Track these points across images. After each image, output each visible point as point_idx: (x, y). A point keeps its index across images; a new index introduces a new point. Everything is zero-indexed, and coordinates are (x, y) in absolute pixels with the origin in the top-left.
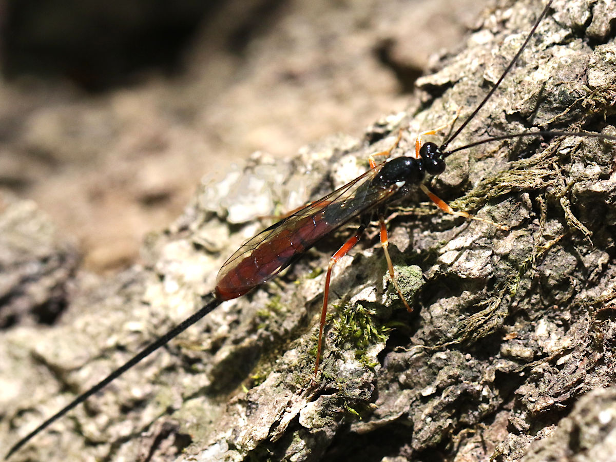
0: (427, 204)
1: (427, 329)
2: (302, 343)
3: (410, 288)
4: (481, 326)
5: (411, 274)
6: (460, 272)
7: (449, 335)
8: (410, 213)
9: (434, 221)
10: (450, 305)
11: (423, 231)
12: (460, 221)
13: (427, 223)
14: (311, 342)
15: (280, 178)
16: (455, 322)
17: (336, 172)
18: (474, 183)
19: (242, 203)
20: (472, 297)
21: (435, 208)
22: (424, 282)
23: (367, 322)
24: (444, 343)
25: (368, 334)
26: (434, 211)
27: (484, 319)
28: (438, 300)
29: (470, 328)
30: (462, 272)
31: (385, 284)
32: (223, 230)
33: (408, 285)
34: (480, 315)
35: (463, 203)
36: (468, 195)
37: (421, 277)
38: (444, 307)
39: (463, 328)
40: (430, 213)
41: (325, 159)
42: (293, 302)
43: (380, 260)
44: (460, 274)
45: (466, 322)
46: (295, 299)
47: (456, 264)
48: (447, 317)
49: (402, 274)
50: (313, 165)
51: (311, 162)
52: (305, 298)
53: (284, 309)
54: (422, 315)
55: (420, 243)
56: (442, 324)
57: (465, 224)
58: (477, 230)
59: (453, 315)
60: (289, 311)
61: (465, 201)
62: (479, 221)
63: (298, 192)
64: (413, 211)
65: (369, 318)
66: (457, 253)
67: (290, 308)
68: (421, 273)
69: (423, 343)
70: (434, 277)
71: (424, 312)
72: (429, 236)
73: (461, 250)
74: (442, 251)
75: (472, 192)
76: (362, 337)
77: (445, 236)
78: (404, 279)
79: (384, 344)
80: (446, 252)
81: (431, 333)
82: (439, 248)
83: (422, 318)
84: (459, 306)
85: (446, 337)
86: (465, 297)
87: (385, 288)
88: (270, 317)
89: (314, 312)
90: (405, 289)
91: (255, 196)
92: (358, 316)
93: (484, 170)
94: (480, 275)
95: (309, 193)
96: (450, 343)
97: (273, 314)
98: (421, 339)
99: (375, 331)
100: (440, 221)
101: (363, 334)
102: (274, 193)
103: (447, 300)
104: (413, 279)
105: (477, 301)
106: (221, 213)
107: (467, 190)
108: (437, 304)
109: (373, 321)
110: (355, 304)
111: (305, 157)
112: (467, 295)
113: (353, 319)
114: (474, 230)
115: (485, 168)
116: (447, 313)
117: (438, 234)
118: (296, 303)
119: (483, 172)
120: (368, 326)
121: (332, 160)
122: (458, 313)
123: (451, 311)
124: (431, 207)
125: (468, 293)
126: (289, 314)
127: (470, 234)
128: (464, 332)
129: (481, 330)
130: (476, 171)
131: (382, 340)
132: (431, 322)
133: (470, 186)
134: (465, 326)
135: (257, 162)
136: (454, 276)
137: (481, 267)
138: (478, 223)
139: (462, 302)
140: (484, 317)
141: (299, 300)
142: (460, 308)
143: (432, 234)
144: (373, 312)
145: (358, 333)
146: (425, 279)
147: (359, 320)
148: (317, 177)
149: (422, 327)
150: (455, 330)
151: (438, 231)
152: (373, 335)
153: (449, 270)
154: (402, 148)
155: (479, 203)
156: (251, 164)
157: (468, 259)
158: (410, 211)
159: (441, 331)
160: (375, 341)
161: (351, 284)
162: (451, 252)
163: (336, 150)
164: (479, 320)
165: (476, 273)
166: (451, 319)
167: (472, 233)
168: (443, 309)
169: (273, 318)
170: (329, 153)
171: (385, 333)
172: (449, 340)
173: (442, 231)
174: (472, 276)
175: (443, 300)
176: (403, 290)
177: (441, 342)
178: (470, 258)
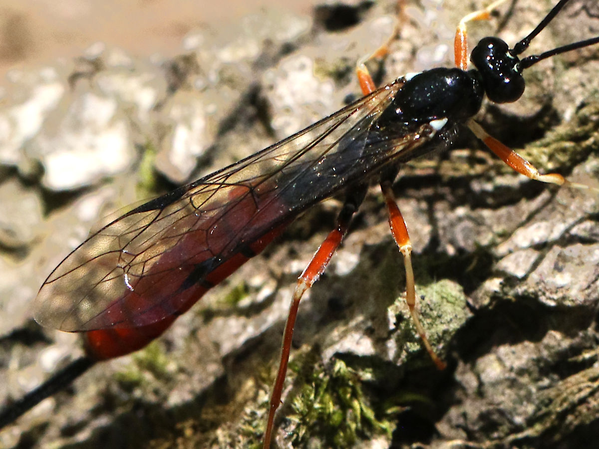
0: (465, 153)
1: (473, 409)
2: (221, 439)
3: (444, 327)
4: (583, 401)
5: (442, 298)
6: (544, 294)
7: (519, 420)
8: (430, 172)
9: (476, 186)
10: (519, 358)
11: (453, 207)
12: (532, 189)
13: (461, 192)
14: (240, 438)
15: (146, 98)
16: (529, 394)
17: (271, 87)
18: (563, 112)
19: (70, 148)
20: (566, 344)
21: (482, 161)
22: (470, 315)
23: (355, 395)
24: (508, 434)
25: (355, 419)
26: (479, 168)
27: (589, 387)
28: (494, 349)
29: (561, 405)
30: (548, 294)
31: (392, 320)
32: (31, 203)
33: (438, 322)
34: (582, 379)
35: (544, 153)
36: (550, 136)
37: (463, 304)
38: (508, 364)
39: (547, 405)
40: (472, 172)
41: (246, 60)
42: (189, 351)
43: (378, 271)
44: (543, 299)
45: (552, 393)
46: (194, 346)
47: (534, 276)
48: (513, 383)
49: (427, 299)
50: (221, 73)
51: (216, 66)
52: (217, 346)
53: (172, 367)
54: (458, 377)
55: (453, 233)
56: (505, 398)
57: (545, 195)
58: (573, 207)
59: (525, 380)
60: (181, 370)
61: (546, 150)
62: (578, 190)
63: (190, 127)
64: (437, 169)
65: (359, 388)
66: (534, 255)
67: (183, 363)
68: (463, 297)
69: (464, 435)
70: (490, 304)
71: (463, 373)
72: (469, 218)
73: (542, 247)
74: (502, 249)
75: (561, 130)
76: (343, 426)
77: (503, 219)
78: (431, 310)
79: (388, 439)
80: (510, 252)
81: (483, 417)
82: (494, 244)
83: (458, 385)
84: (538, 361)
85: (511, 422)
86: (552, 343)
87: (392, 327)
88: (143, 383)
89: (242, 376)
90: (433, 330)
91: (96, 132)
92: (336, 384)
93: (583, 85)
94: (585, 301)
95: (215, 129)
96: (520, 436)
97: (148, 376)
98: (458, 427)
99: (370, 414)
100: (489, 187)
101: (344, 420)
102: (134, 126)
103: (513, 348)
104: (448, 308)
105: (576, 350)
106: (26, 168)
107: (549, 127)
108: (491, 357)
109: (366, 394)
110: (331, 359)
111: (203, 57)
112: (556, 340)
113: (326, 391)
114: (566, 207)
115: (584, 81)
116: (513, 375)
117: (486, 213)
118: (197, 353)
119: (580, 89)
120: (356, 404)
121: (261, 63)
122: (536, 375)
123: (522, 372)
124: (472, 161)
125: (558, 335)
126: (182, 377)
127: (559, 216)
128: (548, 414)
129: (583, 409)
130: (566, 88)
131: (383, 432)
132: (480, 393)
133: (556, 119)
134: (551, 401)
135: (97, 65)
136: (530, 303)
137: (585, 285)
138: (574, 194)
139: (545, 353)
140: (590, 384)
141: (202, 348)
142: (542, 364)
143: (474, 214)
144: (367, 375)
145: (337, 418)
146: (472, 309)
147: (337, 392)
148: (230, 98)
149: (459, 403)
150: (530, 409)
151: (486, 206)
152: (365, 420)
153: (520, 289)
154: (408, 40)
155: (574, 153)
156: (85, 68)
157: (558, 269)
158: (429, 168)
159: (502, 413)
160: (368, 434)
161: (317, 318)
162: (523, 254)
163: (268, 43)
164: (580, 390)
165: (576, 295)
166: (521, 386)
167: (563, 214)
168: (504, 366)
169: (148, 383)
170: (253, 50)
171: (390, 418)
172: (518, 429)
173: (495, 207)
174: (568, 303)
175: (503, 350)
176: (430, 331)
177: (502, 435)
178: (561, 264)
